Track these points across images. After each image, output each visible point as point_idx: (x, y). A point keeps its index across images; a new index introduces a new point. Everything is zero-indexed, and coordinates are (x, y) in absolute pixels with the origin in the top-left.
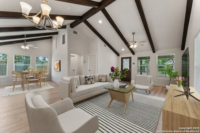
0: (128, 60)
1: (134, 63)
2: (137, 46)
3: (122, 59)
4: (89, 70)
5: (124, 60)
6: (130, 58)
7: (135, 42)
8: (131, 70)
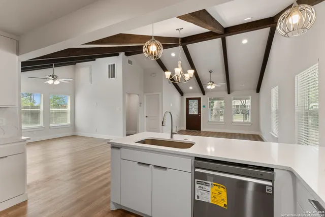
0: (196, 101)
1: (204, 106)
2: (216, 87)
3: (188, 100)
4: (147, 117)
5: (190, 102)
6: (199, 99)
7: (213, 82)
8: (200, 114)
